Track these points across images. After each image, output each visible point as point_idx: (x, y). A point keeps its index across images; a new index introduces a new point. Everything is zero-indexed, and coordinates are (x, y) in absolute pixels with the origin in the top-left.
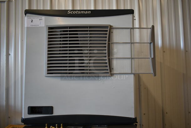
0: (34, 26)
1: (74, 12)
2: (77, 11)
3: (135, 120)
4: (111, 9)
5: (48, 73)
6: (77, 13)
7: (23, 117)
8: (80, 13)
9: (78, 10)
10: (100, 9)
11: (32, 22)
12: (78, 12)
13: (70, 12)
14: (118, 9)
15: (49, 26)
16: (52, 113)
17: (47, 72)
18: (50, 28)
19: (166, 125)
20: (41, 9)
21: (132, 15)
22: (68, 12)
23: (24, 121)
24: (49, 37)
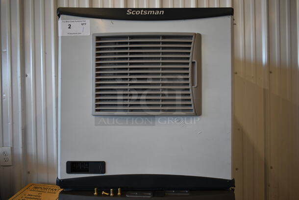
0: (73, 35)
1: (138, 13)
2: (142, 11)
3: (231, 183)
4: (187, 7)
5: (97, 110)
6: (141, 14)
7: (59, 178)
8: (146, 13)
9: (144, 9)
10: (170, 7)
11: (69, 28)
12: (143, 13)
13: (131, 12)
14: (199, 7)
15: (97, 36)
16: (104, 172)
17: (94, 108)
18: (98, 38)
19: (269, 186)
20: (75, 7)
21: (230, 17)
22: (128, 11)
23: (61, 183)
24: (97, 52)
